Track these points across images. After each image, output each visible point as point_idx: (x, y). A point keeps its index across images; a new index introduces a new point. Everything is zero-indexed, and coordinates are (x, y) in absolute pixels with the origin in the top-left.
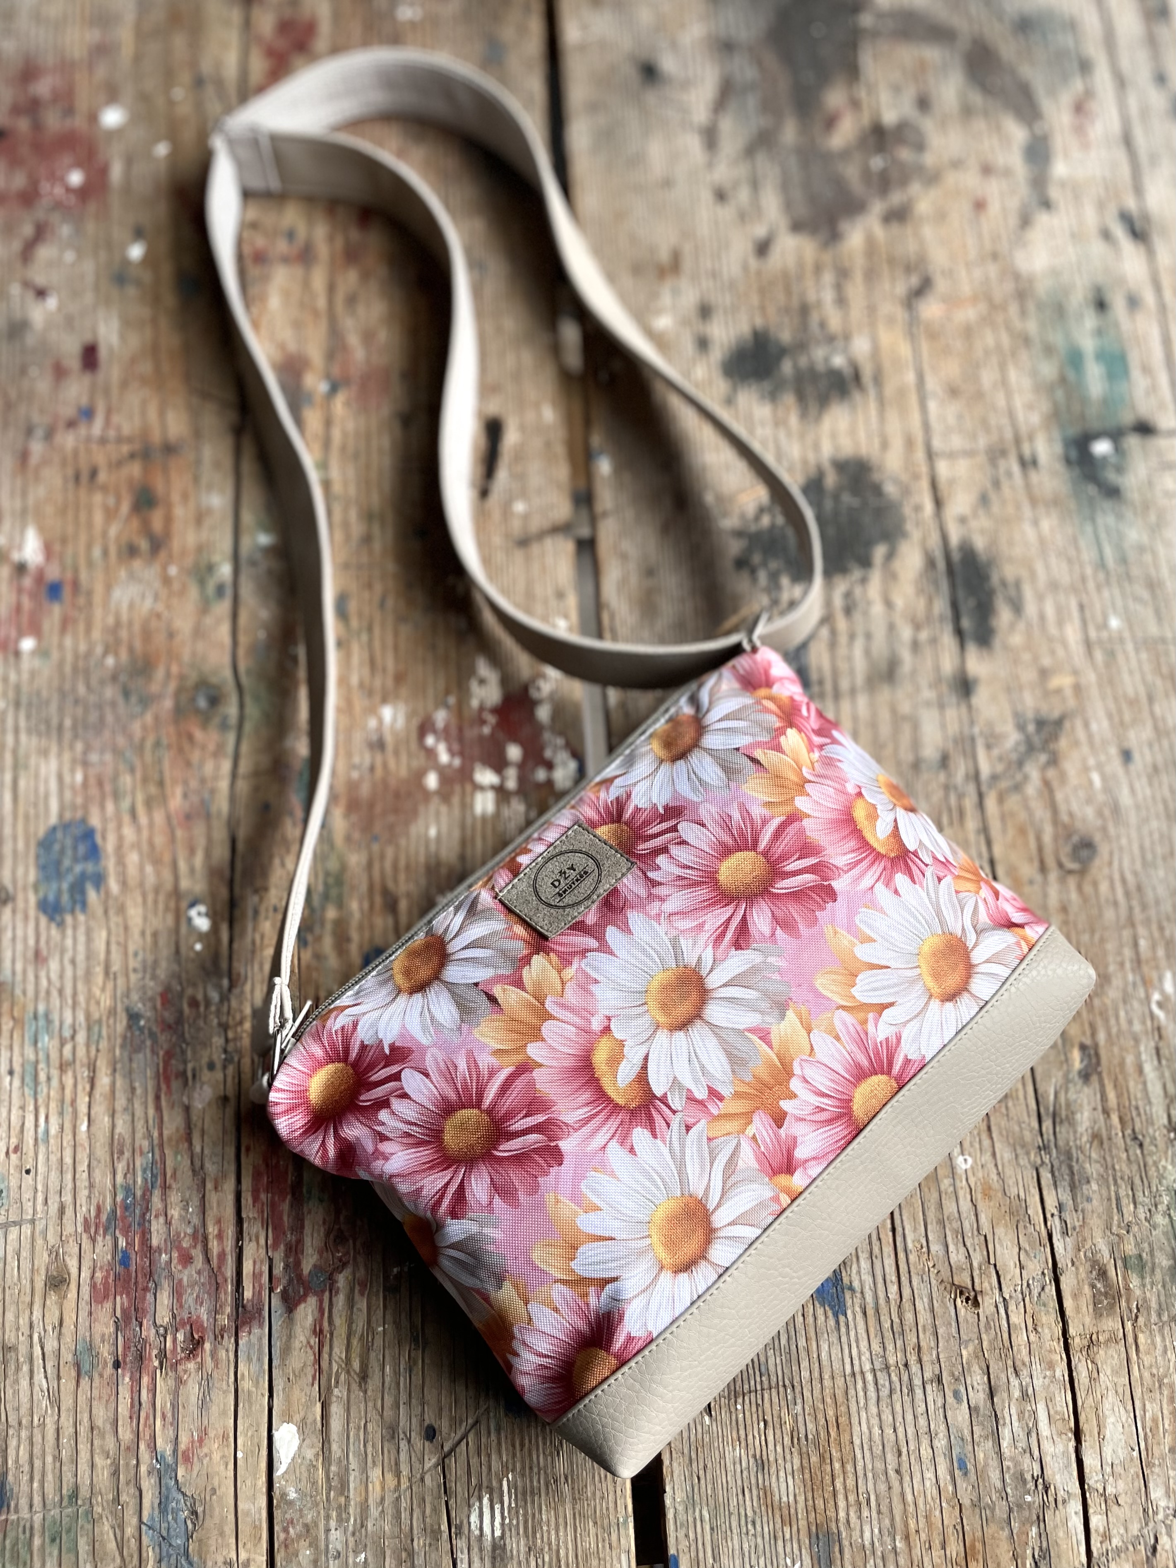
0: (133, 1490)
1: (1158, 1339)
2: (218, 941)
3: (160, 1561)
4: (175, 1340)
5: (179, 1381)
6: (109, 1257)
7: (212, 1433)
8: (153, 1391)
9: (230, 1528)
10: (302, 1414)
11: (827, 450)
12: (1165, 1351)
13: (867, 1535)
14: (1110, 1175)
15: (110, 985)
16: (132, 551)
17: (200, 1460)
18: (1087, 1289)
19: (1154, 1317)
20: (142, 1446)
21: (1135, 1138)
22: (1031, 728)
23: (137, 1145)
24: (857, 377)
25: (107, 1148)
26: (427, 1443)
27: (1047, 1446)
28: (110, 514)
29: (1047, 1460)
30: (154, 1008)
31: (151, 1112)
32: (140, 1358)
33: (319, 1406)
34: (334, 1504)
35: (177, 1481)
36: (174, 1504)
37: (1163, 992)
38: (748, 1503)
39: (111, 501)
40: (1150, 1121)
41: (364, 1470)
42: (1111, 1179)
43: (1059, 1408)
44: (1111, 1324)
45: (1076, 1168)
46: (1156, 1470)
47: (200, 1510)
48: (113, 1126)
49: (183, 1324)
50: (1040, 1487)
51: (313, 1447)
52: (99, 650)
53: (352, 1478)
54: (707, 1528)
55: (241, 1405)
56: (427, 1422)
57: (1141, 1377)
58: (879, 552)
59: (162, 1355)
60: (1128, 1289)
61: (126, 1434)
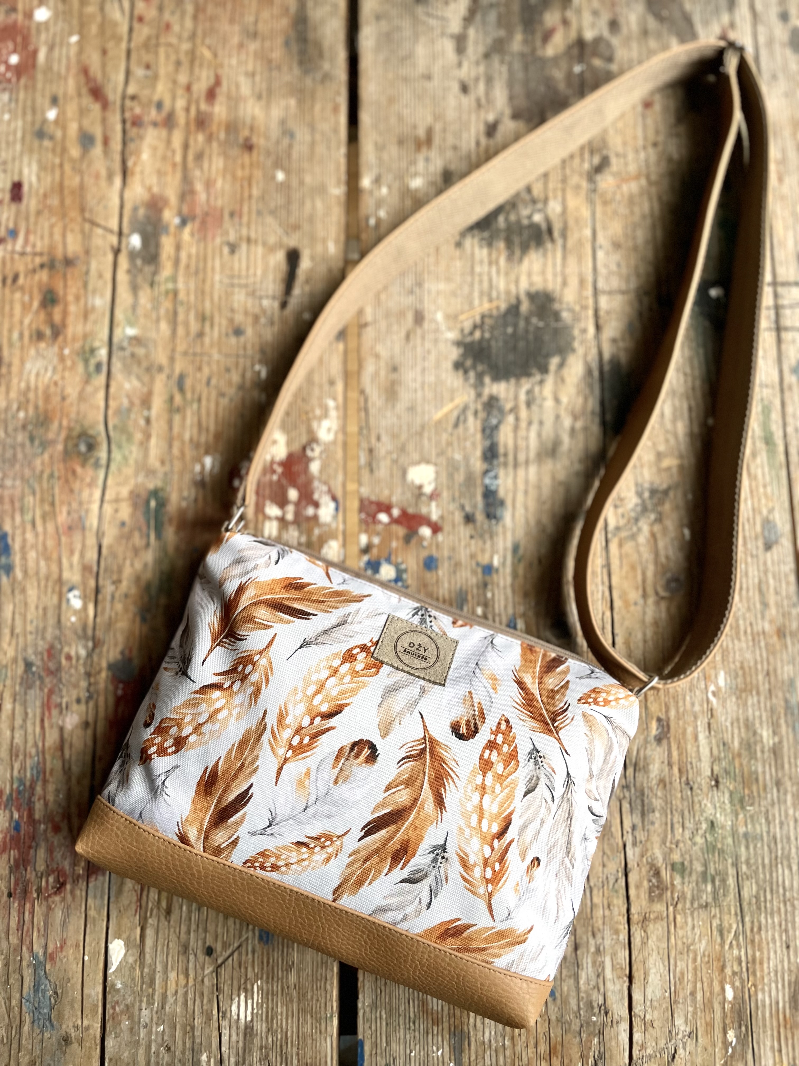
0: (17, 976)
1: (689, 919)
2: (87, 616)
3: (33, 1023)
4: (47, 882)
5: (49, 908)
6: (7, 824)
7: (69, 943)
8: (32, 913)
9: (78, 1006)
10: (128, 933)
11: (524, 285)
12: (693, 928)
13: (487, 1035)
14: (668, 808)
15: (14, 642)
16: (40, 336)
17: (61, 960)
18: (645, 883)
19: (688, 905)
20: (24, 948)
21: (688, 783)
22: (646, 495)
23: (28, 750)
24: (550, 231)
25: (8, 752)
26: (207, 958)
27: (609, 985)
28: (26, 308)
29: (609, 994)
30: (42, 659)
31: (38, 729)
32: (25, 892)
33: (138, 930)
34: (145, 994)
35: (45, 973)
36: (43, 987)
37: (717, 685)
38: (412, 1009)
39: (27, 298)
40: (699, 773)
41: (165, 971)
42: (669, 811)
43: (619, 961)
44: (659, 907)
45: (646, 801)
46: (680, 1006)
47: (59, 991)
48: (13, 738)
49: (53, 872)
50: (602, 1012)
51: (133, 955)
52: (15, 406)
53: (157, 977)
54: (384, 1023)
55: (88, 926)
56: (208, 944)
57: (676, 944)
58: (554, 361)
59: (39, 891)
60: (673, 885)
61: (14, 940)
